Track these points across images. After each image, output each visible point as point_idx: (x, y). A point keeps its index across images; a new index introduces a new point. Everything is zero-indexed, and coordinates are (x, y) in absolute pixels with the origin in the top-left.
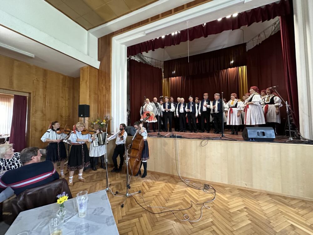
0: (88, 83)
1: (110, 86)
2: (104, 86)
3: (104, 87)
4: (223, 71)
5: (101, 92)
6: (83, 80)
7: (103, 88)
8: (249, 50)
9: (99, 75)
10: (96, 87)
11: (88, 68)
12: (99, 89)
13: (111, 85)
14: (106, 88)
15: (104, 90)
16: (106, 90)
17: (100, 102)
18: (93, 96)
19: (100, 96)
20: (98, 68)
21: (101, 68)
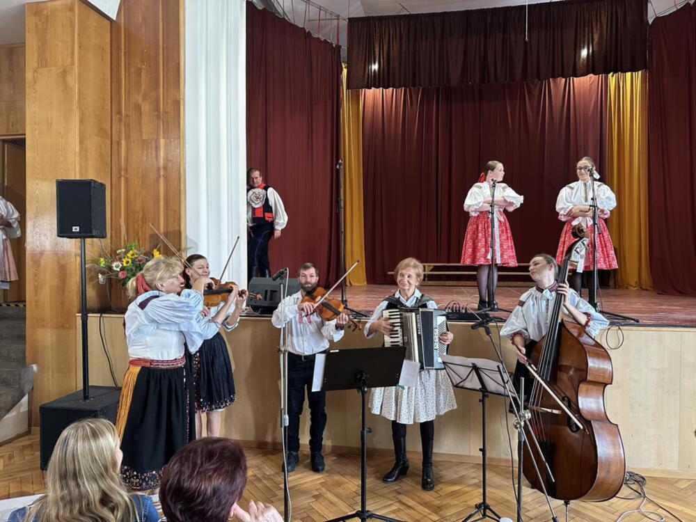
0: (73, 81)
1: (178, 103)
2: (144, 99)
3: (146, 107)
4: (554, 82)
5: (128, 126)
6: (43, 62)
7: (138, 108)
8: (657, 19)
9: (119, 49)
10: (104, 100)
11: (71, 9)
12: (119, 113)
13: (184, 99)
14: (157, 109)
15: (145, 119)
16: (158, 117)
17: (126, 170)
18: (93, 142)
19: (123, 142)
20: (114, 17)
21: (128, 18)
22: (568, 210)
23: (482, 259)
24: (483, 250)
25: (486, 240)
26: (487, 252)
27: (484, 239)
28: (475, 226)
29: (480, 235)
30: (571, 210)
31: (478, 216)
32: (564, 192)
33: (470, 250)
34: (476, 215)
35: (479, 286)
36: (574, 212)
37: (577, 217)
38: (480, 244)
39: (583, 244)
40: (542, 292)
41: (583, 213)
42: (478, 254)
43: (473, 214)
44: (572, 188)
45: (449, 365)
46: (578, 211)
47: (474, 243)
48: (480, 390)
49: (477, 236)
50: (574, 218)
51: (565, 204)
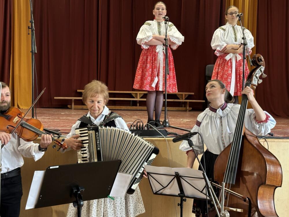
22: (223, 47)
23: (148, 86)
24: (149, 78)
25: (152, 71)
26: (152, 80)
27: (151, 70)
28: (145, 57)
29: (148, 65)
30: (225, 47)
31: (148, 49)
32: (218, 33)
33: (139, 77)
34: (147, 48)
35: (148, 110)
36: (228, 49)
37: (228, 54)
38: (147, 73)
39: (261, 71)
40: (216, 112)
41: (234, 50)
42: (145, 82)
43: (145, 47)
44: (224, 30)
45: (152, 175)
46: (230, 48)
47: (143, 72)
48: (179, 195)
49: (146, 66)
50: (227, 54)
51: (221, 42)
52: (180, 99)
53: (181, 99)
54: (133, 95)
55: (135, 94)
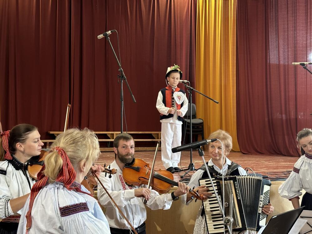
52: (155, 138)
53: (157, 138)
54: (108, 135)
55: (110, 135)
